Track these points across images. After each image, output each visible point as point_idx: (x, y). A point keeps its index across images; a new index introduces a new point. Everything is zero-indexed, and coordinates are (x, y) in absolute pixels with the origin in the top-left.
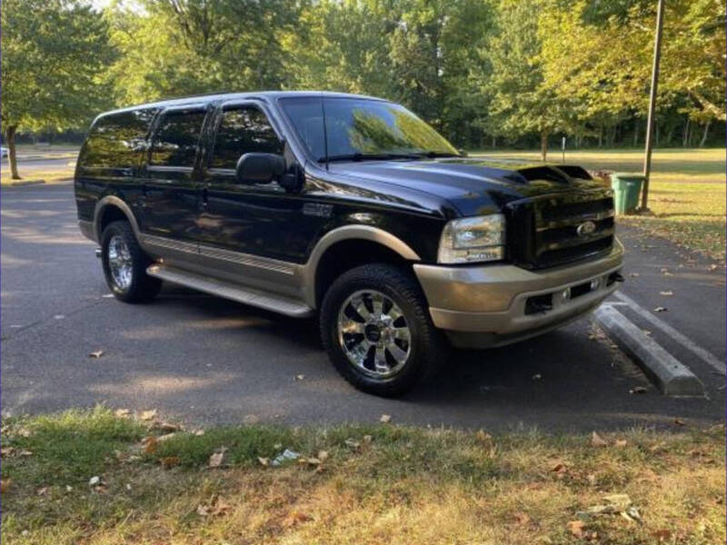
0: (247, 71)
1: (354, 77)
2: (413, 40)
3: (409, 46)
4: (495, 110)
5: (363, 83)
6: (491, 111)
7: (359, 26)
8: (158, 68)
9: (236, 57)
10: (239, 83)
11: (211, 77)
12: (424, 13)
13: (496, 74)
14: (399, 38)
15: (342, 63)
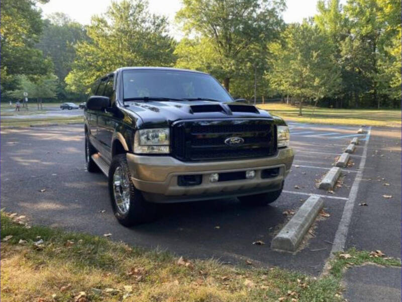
0: (249, 64)
1: (305, 66)
2: (356, 44)
3: (354, 47)
4: (395, 83)
5: (311, 69)
6: (392, 84)
7: (310, 37)
8: (203, 65)
9: (243, 58)
10: (243, 71)
11: (229, 68)
12: (365, 28)
13: (397, 61)
14: (348, 43)
15: (299, 58)
